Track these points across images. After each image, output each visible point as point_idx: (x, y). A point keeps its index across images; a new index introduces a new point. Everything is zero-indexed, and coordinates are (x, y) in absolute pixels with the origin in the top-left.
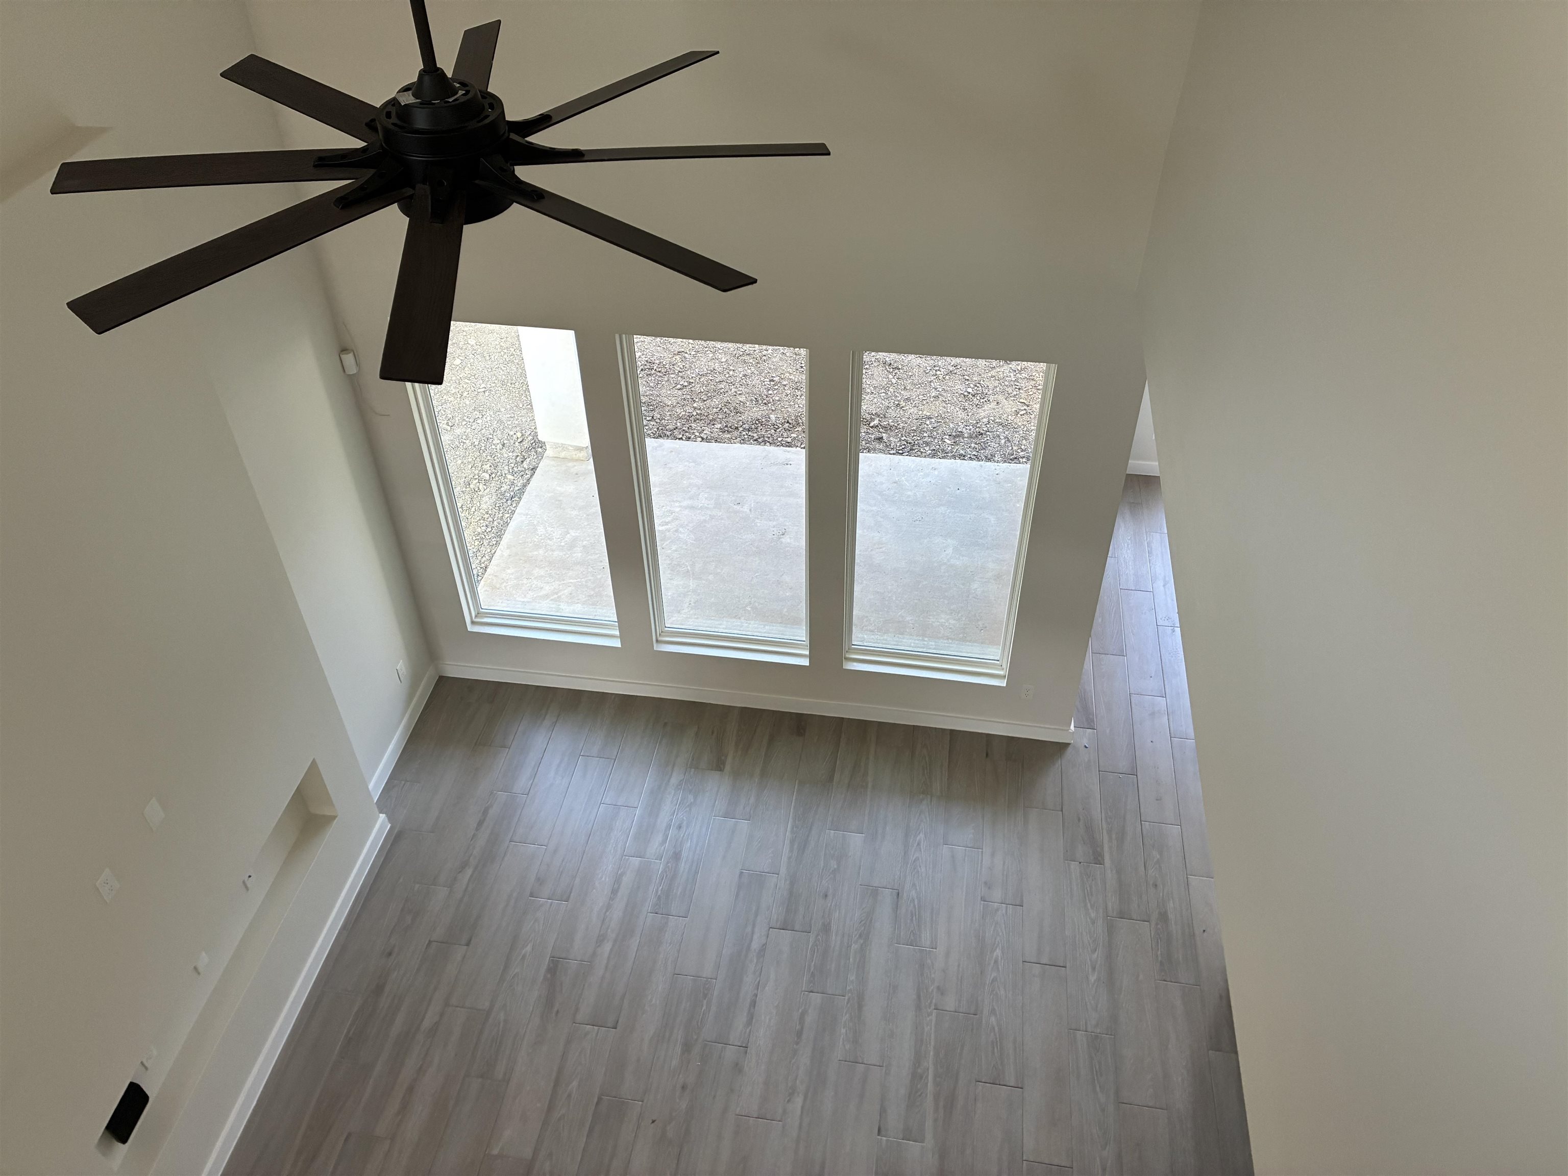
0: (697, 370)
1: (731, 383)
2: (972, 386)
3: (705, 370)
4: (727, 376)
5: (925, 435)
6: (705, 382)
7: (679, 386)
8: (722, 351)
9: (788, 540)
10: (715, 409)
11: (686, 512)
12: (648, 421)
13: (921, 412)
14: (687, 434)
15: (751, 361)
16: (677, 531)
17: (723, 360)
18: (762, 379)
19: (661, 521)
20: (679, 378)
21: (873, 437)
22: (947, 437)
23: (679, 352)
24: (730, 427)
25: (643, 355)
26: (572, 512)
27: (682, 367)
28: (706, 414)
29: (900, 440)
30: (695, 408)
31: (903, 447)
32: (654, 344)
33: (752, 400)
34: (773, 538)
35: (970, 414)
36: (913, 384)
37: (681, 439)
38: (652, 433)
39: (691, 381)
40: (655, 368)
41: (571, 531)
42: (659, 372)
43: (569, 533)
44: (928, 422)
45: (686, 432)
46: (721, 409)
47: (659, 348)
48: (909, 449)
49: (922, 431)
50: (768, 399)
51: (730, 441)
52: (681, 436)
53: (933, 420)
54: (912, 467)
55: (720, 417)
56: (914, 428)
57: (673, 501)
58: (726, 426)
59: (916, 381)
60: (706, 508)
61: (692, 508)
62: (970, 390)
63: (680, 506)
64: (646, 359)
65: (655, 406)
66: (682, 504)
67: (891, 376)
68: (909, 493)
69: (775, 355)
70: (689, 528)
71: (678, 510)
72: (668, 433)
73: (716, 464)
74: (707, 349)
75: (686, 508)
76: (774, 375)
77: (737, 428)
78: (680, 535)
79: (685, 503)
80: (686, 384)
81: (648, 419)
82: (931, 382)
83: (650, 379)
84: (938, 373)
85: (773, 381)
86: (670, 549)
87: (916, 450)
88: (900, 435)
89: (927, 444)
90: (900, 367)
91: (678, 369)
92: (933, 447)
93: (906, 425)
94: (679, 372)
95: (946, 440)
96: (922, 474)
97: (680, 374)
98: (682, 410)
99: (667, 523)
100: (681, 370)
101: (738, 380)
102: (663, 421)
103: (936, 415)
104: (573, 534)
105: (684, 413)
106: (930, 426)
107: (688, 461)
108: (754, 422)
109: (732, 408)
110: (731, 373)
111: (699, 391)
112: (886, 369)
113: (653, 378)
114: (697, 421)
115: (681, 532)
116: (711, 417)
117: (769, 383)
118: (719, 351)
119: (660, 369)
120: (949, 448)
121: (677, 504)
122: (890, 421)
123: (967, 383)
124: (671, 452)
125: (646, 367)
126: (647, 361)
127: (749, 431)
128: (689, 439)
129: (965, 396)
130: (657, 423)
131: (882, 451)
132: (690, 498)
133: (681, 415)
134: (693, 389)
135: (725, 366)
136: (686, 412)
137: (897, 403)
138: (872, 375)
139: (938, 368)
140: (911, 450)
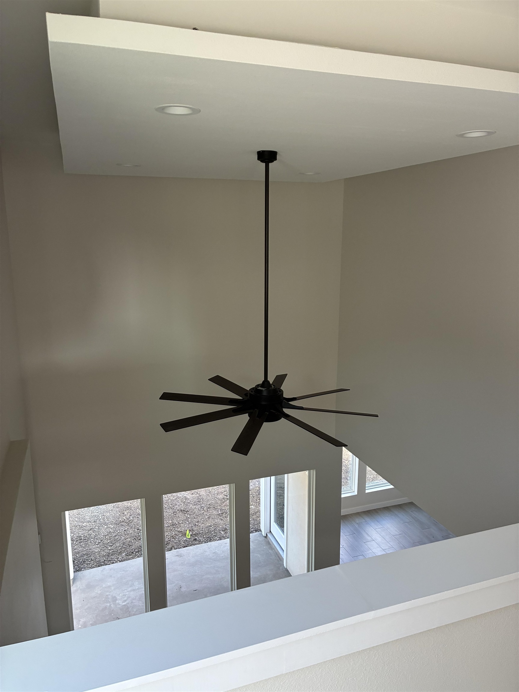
0: (102, 534)
1: (120, 535)
2: (219, 510)
3: (106, 533)
4: (117, 533)
5: (213, 533)
6: (109, 538)
7: (97, 543)
8: (110, 524)
9: (184, 590)
10: (119, 548)
11: (132, 593)
12: (90, 561)
13: (206, 525)
14: (112, 561)
15: (125, 524)
16: (132, 602)
17: (112, 527)
18: (134, 530)
19: (122, 600)
20: (95, 540)
21: (192, 539)
22: (222, 531)
23: (90, 529)
24: (130, 553)
25: (74, 534)
26: (77, 611)
27: (94, 534)
28: (116, 551)
29: (204, 538)
30: (110, 550)
31: (206, 540)
32: (77, 529)
33: (133, 539)
34: (177, 591)
35: (225, 521)
36: (196, 515)
37: (110, 564)
38: (95, 566)
39: (102, 539)
40: (83, 538)
41: (81, 620)
42: (85, 540)
43: (80, 621)
44: (211, 528)
45: (111, 561)
46: (122, 546)
47: (80, 530)
48: (209, 539)
49: (211, 532)
50: (140, 537)
51: (133, 558)
52: (109, 563)
53: (213, 527)
54: (217, 545)
55: (123, 550)
56: (207, 531)
57: (124, 590)
58: (128, 553)
59: (197, 514)
60: (140, 588)
61: (134, 590)
62: (219, 512)
63: (128, 591)
64: (77, 536)
65: (91, 554)
66: (128, 590)
67: (186, 515)
68: (222, 555)
69: (135, 519)
70: (137, 599)
71: (127, 593)
72: (103, 564)
73: (134, 569)
74: (102, 525)
75: (131, 591)
76: (138, 527)
77: (132, 553)
78: (135, 604)
79: (129, 589)
80: (100, 541)
81: (89, 561)
82: (203, 513)
83: (82, 544)
84: (204, 509)
85: (139, 529)
86: (133, 611)
87: (213, 540)
88: (202, 536)
89: (215, 536)
90: (189, 510)
91: (93, 536)
92: (218, 537)
93: (203, 531)
94: (95, 537)
95: (222, 533)
96: (222, 546)
97: (95, 538)
98: (104, 552)
99: (125, 601)
100: (95, 536)
101: (123, 533)
102: (97, 560)
103: (213, 524)
104: (83, 621)
105: (105, 553)
106: (213, 529)
107: (121, 572)
108: (139, 548)
109: (127, 545)
110: (118, 531)
111: (108, 542)
112: (183, 513)
113: (83, 543)
114: (113, 555)
115: (134, 602)
116: (119, 551)
117: (137, 531)
118: (109, 524)
119: (85, 538)
120: (225, 535)
121: (126, 591)
122: (196, 531)
123: (217, 510)
124: (111, 570)
125: (78, 539)
126: (77, 537)
127: (138, 552)
128: (113, 563)
129: (219, 515)
130: (94, 561)
131: (198, 544)
132: (131, 587)
133: (104, 555)
134: (104, 542)
135: (114, 529)
136: (106, 552)
137: (194, 524)
138: (178, 516)
139: (203, 507)
140: (210, 540)
